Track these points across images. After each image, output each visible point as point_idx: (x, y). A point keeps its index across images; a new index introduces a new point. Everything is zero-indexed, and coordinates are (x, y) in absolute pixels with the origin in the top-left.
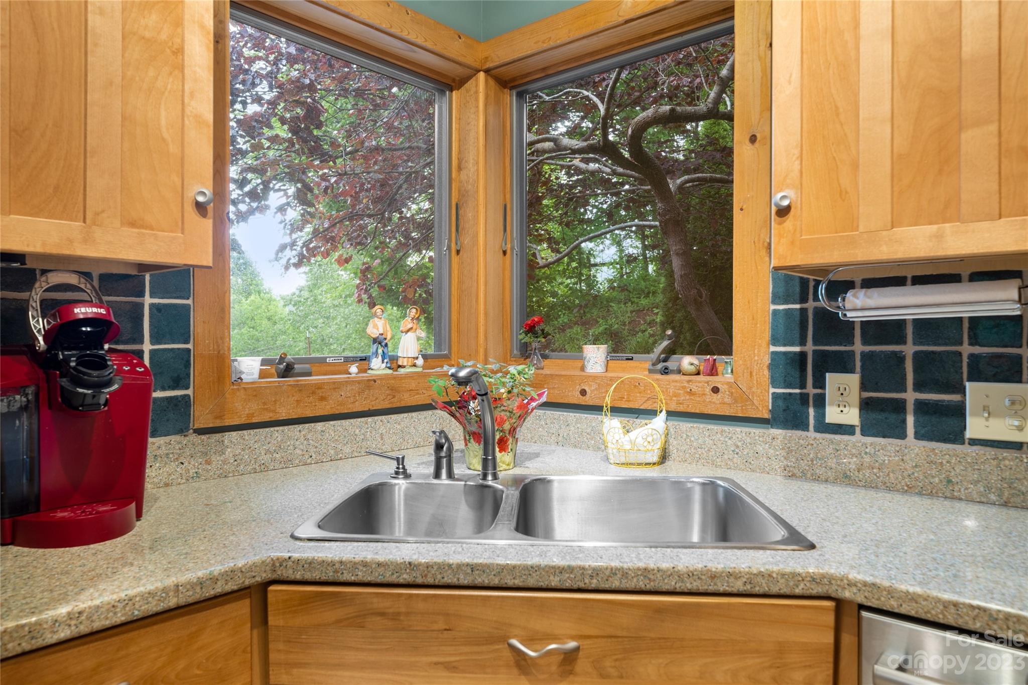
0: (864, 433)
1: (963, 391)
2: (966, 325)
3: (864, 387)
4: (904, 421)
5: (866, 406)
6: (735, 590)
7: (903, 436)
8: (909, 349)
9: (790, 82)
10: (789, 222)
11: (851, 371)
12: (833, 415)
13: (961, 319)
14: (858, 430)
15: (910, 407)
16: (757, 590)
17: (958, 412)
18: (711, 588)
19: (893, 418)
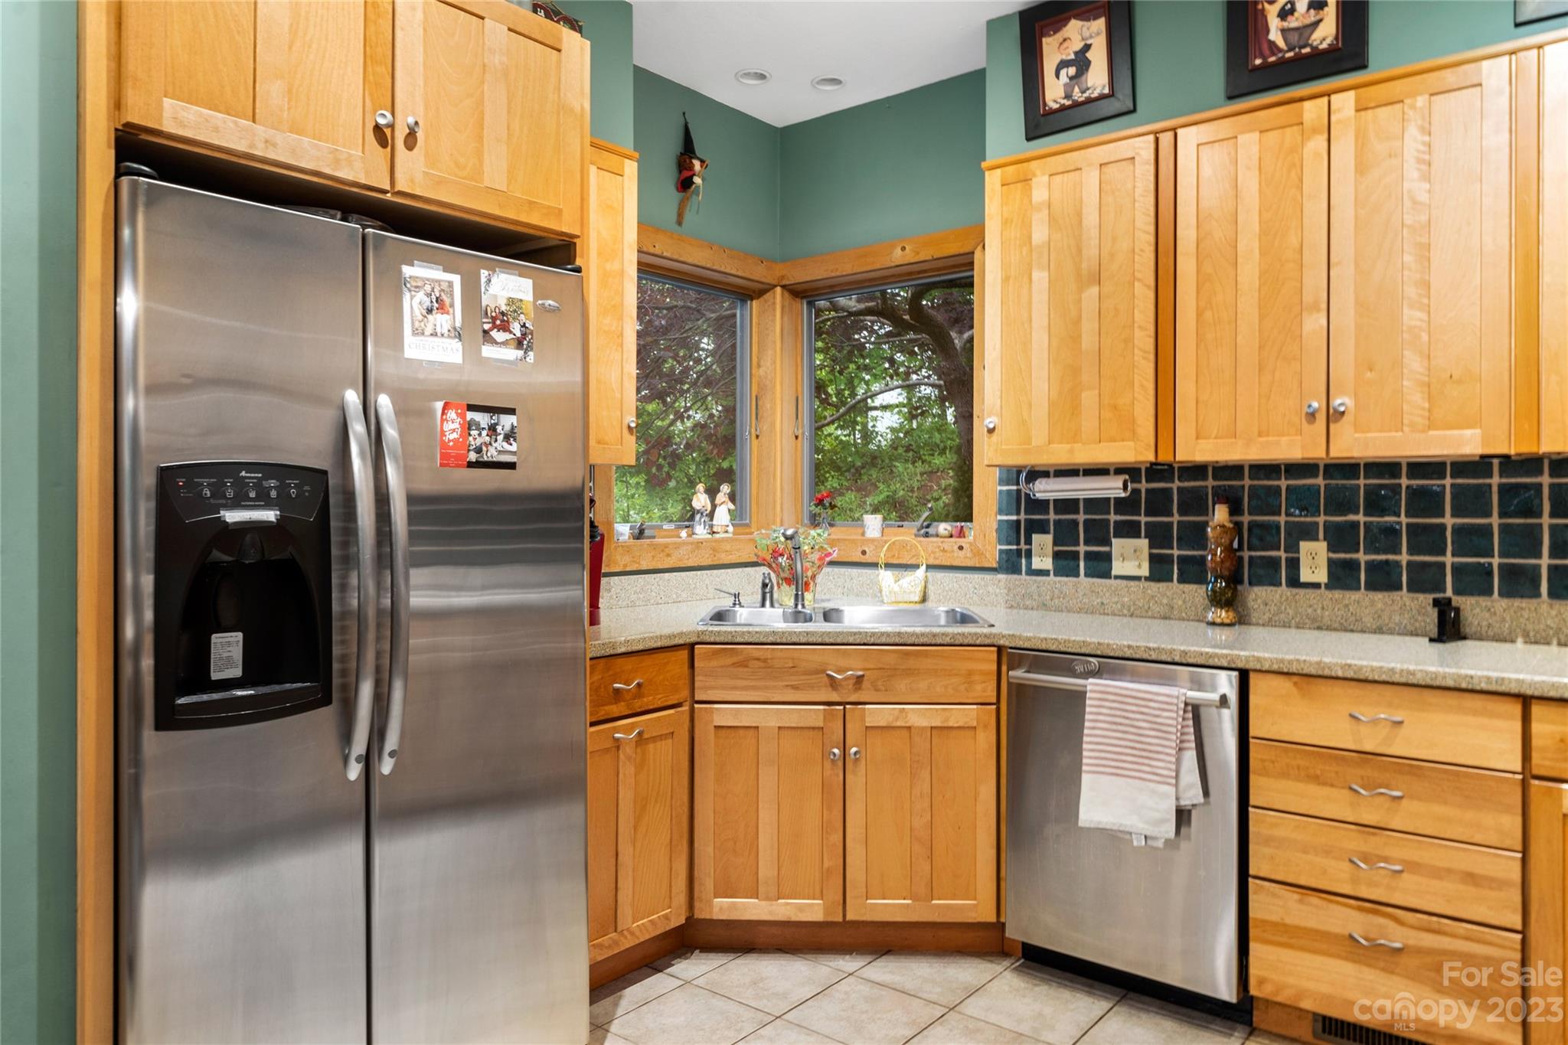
0: (1056, 575)
1: (1110, 545)
2: (1112, 502)
3: (1055, 543)
4: (1078, 566)
5: (1057, 556)
6: (945, 643)
7: (1077, 575)
8: (1081, 517)
9: (995, 349)
10: (995, 437)
11: (1048, 532)
12: (1037, 563)
13: (1109, 498)
14: (1052, 573)
15: (1082, 556)
16: (957, 642)
17: (1107, 558)
18: (933, 642)
19: (1072, 563)
